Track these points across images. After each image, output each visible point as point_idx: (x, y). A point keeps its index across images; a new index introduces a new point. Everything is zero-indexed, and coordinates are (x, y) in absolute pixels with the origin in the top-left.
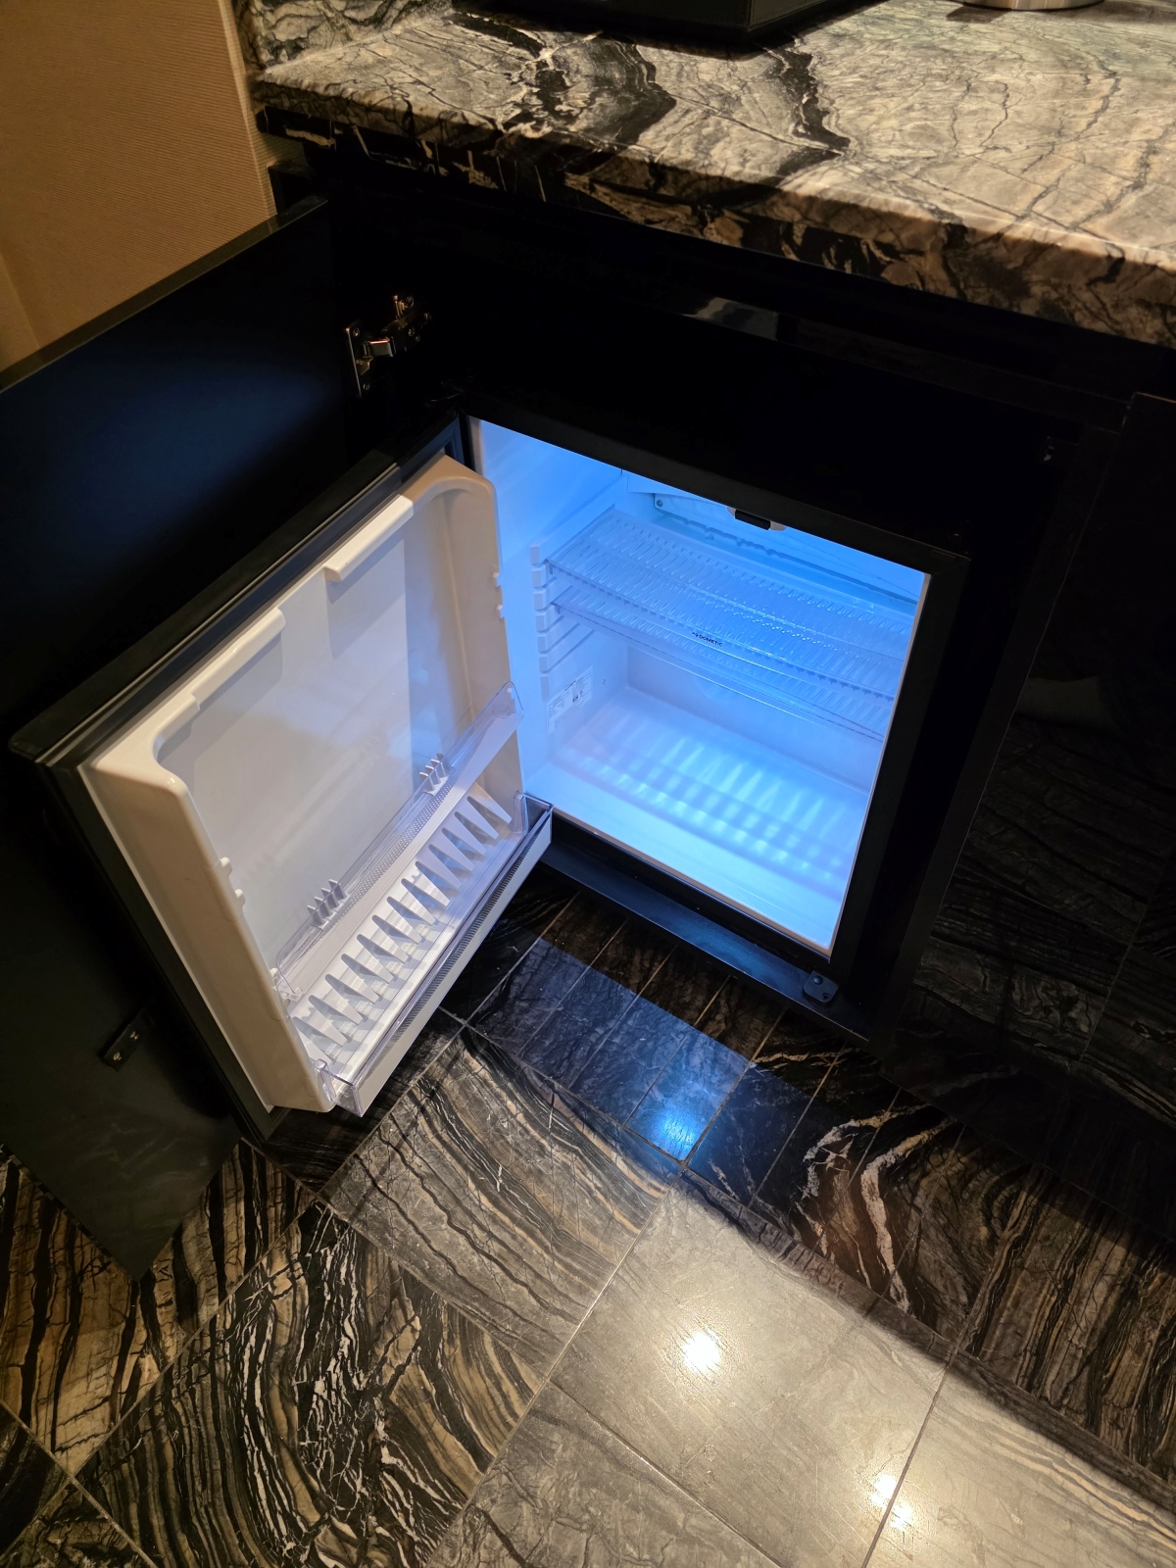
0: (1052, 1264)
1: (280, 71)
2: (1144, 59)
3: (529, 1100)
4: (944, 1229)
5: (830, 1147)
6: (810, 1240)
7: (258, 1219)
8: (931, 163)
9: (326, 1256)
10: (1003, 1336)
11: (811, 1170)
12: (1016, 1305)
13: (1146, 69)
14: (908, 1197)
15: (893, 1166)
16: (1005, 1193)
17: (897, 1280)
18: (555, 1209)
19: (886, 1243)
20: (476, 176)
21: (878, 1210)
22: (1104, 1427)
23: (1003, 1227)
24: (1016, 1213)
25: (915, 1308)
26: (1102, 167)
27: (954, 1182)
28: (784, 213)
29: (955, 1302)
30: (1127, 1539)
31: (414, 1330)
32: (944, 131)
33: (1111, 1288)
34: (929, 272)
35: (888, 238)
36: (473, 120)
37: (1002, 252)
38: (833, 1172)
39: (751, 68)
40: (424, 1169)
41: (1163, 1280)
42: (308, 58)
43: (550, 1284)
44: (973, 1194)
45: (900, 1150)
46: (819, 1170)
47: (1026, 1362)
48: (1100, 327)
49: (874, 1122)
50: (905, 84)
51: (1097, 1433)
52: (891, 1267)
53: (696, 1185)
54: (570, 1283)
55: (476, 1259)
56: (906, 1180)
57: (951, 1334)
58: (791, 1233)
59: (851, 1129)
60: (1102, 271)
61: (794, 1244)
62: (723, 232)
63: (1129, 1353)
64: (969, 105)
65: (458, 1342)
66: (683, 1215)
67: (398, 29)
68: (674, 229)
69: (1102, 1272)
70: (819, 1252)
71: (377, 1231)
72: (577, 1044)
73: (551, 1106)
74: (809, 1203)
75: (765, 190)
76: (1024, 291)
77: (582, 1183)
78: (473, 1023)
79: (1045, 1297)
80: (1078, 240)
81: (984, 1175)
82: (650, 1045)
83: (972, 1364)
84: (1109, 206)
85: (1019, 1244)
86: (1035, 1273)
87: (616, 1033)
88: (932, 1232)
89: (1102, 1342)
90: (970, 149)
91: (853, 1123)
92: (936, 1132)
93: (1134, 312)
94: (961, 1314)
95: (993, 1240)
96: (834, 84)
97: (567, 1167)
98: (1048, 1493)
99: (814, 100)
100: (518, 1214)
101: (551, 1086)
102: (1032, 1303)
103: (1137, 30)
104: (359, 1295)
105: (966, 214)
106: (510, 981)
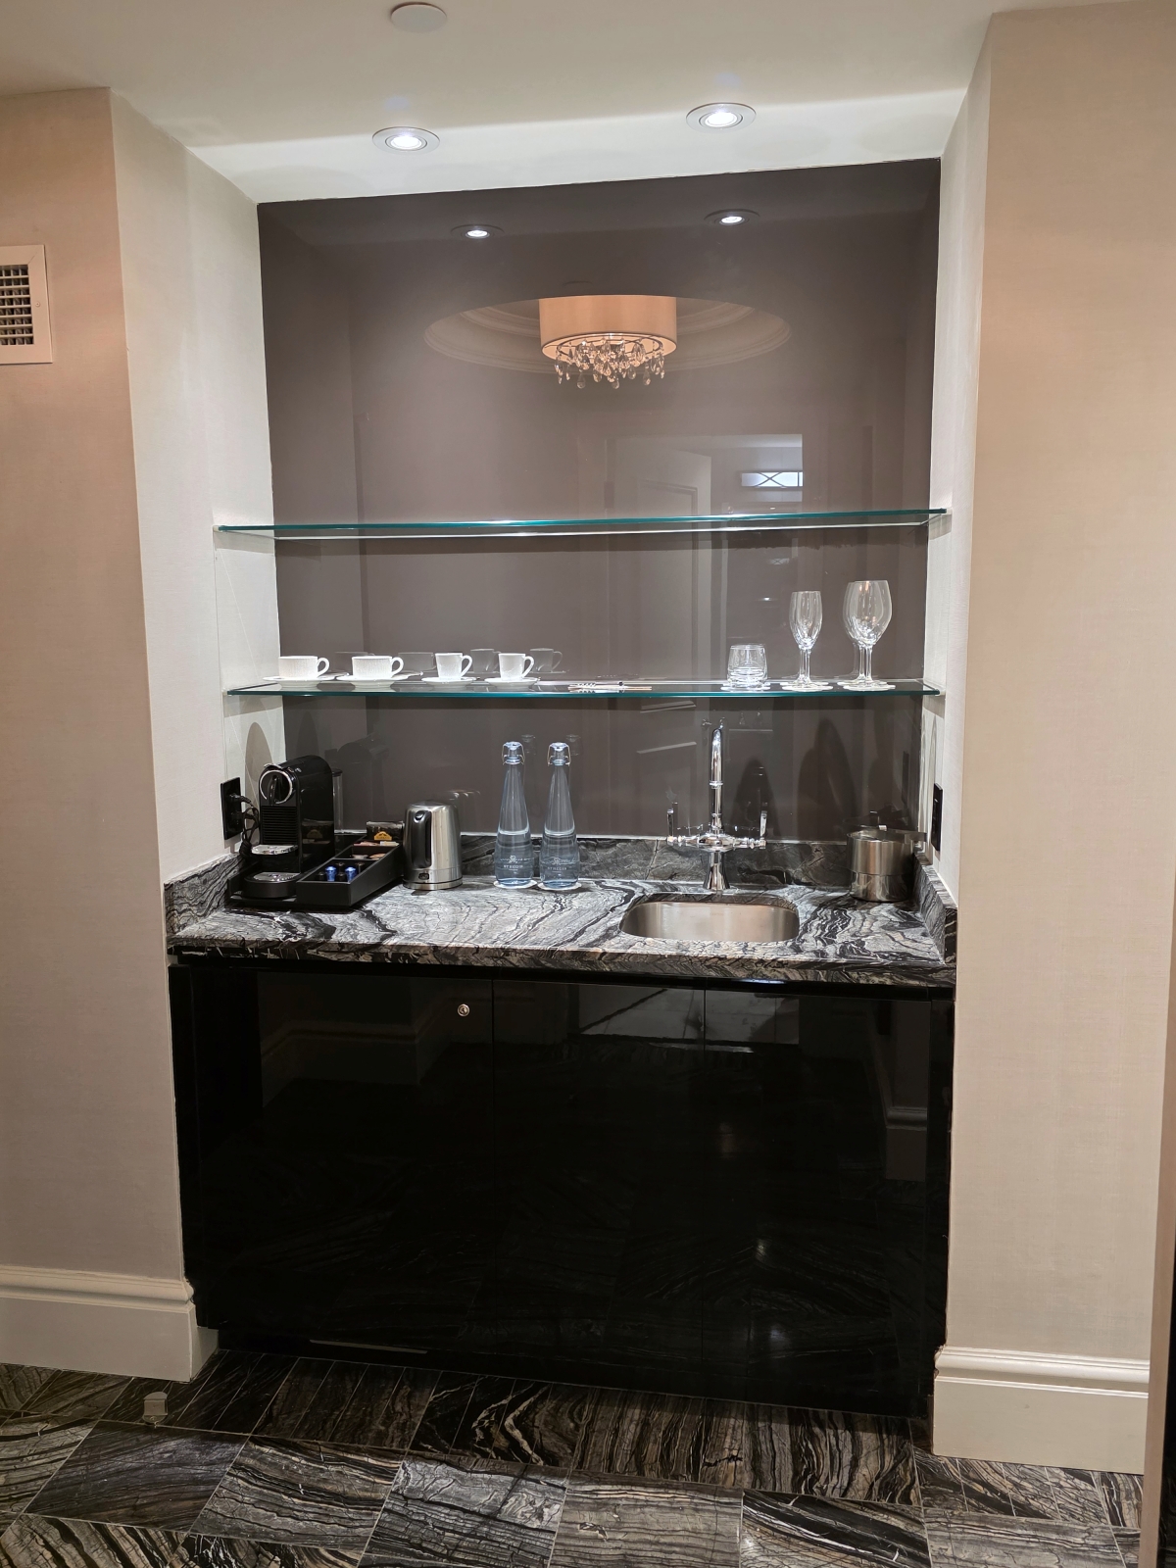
0: (608, 1426)
1: (181, 933)
2: (477, 901)
3: (305, 1453)
4: (553, 1430)
5: (485, 1418)
6: (485, 1455)
7: (155, 1554)
8: (423, 934)
9: (207, 1553)
10: (592, 1458)
11: (477, 1430)
12: (595, 1445)
13: (478, 904)
14: (531, 1424)
15: (519, 1416)
16: (578, 1407)
17: (535, 1456)
18: (340, 1490)
19: (525, 1445)
20: (270, 956)
21: (517, 1434)
22: (646, 1472)
23: (581, 1420)
24: (585, 1413)
25: (547, 1462)
26: (469, 929)
27: (552, 1412)
28: (385, 950)
29: (566, 1453)
30: (668, 1505)
31: (277, 1562)
32: (423, 926)
33: (637, 1425)
34: (431, 959)
35: (417, 952)
36: (270, 939)
37: (448, 951)
38: (489, 1427)
39: (353, 916)
40: (252, 1500)
41: (660, 1415)
42: (187, 929)
43: (350, 1518)
44: (562, 1414)
45: (521, 1408)
46: (482, 1429)
47: (605, 1463)
48: (479, 964)
49: (504, 1402)
50: (406, 915)
51: (644, 1475)
52: (530, 1452)
53: (417, 1455)
54: (361, 1514)
55: (301, 1524)
56: (528, 1418)
57: (567, 1466)
58: (475, 1456)
59: (493, 1408)
60: (475, 951)
61: (478, 1460)
62: (365, 958)
63: (651, 1444)
64: (428, 919)
65: (305, 1557)
66: (415, 1469)
67: (210, 917)
68: (348, 960)
69: (631, 1421)
70: (492, 1458)
71: (234, 1534)
72: (325, 1422)
73: (320, 1451)
74: (481, 1443)
75: (378, 945)
76: (457, 959)
77: (352, 1475)
78: (255, 1433)
79: (608, 1438)
80: (466, 945)
81: (566, 1405)
82: (369, 1409)
83: (580, 1473)
84: (473, 937)
85: (590, 1424)
86: (600, 1431)
87: (347, 1411)
88: (547, 1433)
89: (638, 1444)
90: (432, 929)
91: (493, 1406)
92: (537, 1396)
93: (486, 959)
94: (570, 1457)
95: (577, 1427)
96: (384, 918)
97: (341, 1472)
98: (628, 1503)
99: (380, 922)
100: (319, 1499)
101: (317, 1444)
102: (602, 1443)
103: (474, 893)
104: (236, 1561)
105: (437, 943)
106: (271, 1408)
